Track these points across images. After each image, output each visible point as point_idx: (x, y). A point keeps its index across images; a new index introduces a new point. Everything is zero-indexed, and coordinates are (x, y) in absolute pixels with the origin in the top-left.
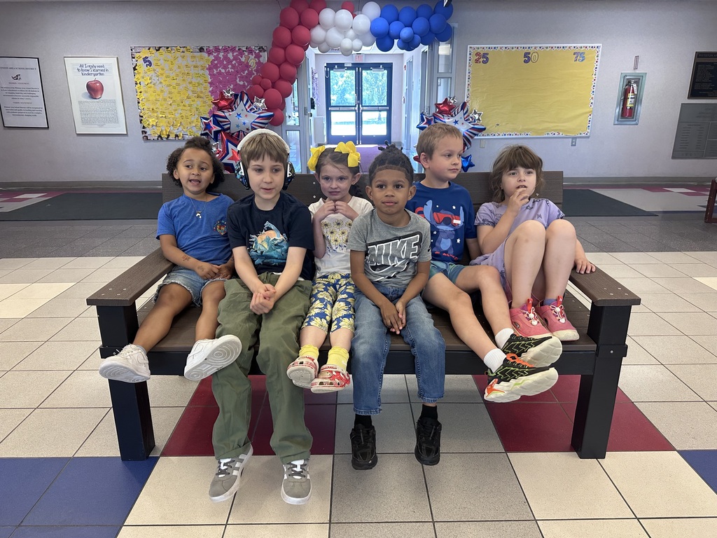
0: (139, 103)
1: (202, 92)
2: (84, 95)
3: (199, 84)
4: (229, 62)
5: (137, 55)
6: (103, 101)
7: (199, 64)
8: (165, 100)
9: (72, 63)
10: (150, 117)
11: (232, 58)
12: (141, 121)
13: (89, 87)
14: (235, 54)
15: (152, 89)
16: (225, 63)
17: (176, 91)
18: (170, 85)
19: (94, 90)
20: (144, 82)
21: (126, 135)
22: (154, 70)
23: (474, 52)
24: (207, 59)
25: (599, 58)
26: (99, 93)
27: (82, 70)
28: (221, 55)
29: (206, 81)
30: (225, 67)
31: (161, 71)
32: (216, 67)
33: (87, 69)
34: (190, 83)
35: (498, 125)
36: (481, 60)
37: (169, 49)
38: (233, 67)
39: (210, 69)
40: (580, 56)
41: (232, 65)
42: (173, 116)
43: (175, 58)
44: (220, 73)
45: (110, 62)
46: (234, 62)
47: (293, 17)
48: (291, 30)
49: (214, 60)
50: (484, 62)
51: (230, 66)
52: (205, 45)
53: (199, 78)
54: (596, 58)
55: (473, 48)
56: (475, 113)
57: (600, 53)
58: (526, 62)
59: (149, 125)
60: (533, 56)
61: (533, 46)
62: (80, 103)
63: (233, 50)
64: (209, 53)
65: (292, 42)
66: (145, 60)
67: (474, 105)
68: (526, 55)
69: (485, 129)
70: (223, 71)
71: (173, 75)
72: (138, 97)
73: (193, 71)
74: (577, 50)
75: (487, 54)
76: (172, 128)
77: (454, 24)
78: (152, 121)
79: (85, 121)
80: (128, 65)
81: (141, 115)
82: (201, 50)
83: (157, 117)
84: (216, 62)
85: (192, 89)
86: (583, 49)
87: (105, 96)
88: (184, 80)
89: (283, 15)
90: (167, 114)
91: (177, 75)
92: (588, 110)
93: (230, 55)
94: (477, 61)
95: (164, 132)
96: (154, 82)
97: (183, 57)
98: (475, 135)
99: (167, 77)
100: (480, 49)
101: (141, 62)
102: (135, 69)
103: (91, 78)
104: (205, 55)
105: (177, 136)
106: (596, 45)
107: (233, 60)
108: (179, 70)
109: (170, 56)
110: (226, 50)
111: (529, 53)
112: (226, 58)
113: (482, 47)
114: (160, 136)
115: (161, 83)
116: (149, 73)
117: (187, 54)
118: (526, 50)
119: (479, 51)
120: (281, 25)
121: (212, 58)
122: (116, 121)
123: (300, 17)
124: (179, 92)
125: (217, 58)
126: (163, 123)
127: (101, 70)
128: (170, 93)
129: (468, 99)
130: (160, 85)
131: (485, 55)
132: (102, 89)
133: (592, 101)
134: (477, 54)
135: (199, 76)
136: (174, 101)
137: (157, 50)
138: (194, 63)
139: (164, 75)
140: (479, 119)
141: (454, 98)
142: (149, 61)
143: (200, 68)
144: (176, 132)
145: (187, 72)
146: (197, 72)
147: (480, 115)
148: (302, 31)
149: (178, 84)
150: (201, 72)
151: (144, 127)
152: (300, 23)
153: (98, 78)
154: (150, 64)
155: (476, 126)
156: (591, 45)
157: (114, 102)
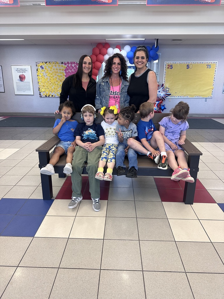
0: (38, 83)
1: (62, 79)
2: (18, 80)
3: (61, 76)
4: (73, 68)
5: (38, 65)
6: (25, 82)
7: (61, 68)
8: (48, 82)
9: (14, 68)
10: (42, 88)
11: (74, 66)
12: (39, 90)
13: (20, 77)
14: (75, 65)
15: (43, 78)
16: (71, 68)
17: (52, 79)
18: (50, 76)
19: (22, 78)
20: (40, 75)
21: (33, 95)
22: (44, 71)
23: (167, 64)
24: (64, 67)
25: (217, 67)
26: (24, 79)
27: (17, 70)
28: (70, 65)
29: (64, 75)
30: (71, 70)
31: (47, 71)
32: (68, 69)
33: (20, 70)
34: (58, 76)
35: (176, 93)
36: (170, 67)
37: (50, 63)
38: (74, 70)
39: (65, 70)
40: (209, 66)
41: (74, 69)
42: (51, 88)
43: (52, 66)
44: (69, 72)
45: (28, 68)
46: (74, 68)
47: (97, 51)
48: (97, 56)
49: (67, 67)
50: (171, 68)
51: (73, 69)
52: (64, 61)
53: (61, 74)
54: (216, 67)
55: (166, 63)
56: (167, 88)
57: (217, 65)
58: (187, 68)
59: (42, 91)
60: (190, 66)
61: (190, 62)
62: (17, 83)
63: (74, 63)
64: (65, 64)
65: (97, 61)
66: (41, 67)
67: (166, 85)
68: (188, 66)
69: (170, 94)
70: (70, 71)
71: (51, 73)
72: (38, 81)
73: (59, 71)
74: (208, 64)
75: (172, 65)
76: (51, 93)
77: (159, 53)
78: (43, 90)
79: (18, 90)
80: (35, 68)
81: (39, 87)
82: (62, 63)
83: (45, 89)
84: (68, 68)
85: (58, 78)
86: (210, 63)
87: (26, 80)
88: (55, 75)
89: (93, 50)
90: (49, 88)
91: (53, 73)
92: (212, 87)
93: (73, 65)
94: (168, 68)
95: (48, 94)
96: (44, 75)
97: (55, 66)
98: (167, 97)
99: (49, 73)
100: (169, 63)
101: (39, 67)
102: (37, 70)
103: (21, 74)
104: (64, 65)
105: (52, 96)
106: (215, 62)
107: (74, 67)
108: (54, 71)
109: (50, 65)
110: (71, 63)
111: (189, 65)
112: (71, 66)
113: (171, 62)
114: (46, 96)
115: (47, 75)
116: (42, 72)
117: (57, 64)
118: (188, 64)
119: (169, 64)
120: (93, 54)
121: (66, 66)
122: (29, 89)
123: (100, 51)
124: (53, 79)
125: (68, 66)
126: (47, 91)
127: (25, 70)
128: (50, 79)
129: (164, 83)
130: (47, 77)
131: (171, 66)
132: (25, 77)
133: (213, 84)
134: (168, 65)
135: (61, 73)
136: (52, 83)
137: (46, 63)
138: (59, 68)
139: (48, 73)
140: (168, 91)
141: (159, 82)
142: (43, 67)
143: (62, 70)
144: (52, 94)
145: (56, 71)
146: (60, 72)
147: (169, 89)
148: (100, 56)
149: (53, 76)
150: (62, 72)
151: (40, 92)
152: (100, 53)
153: (24, 73)
154: (43, 68)
155: (167, 93)
156: (214, 62)
157: (29, 82)
